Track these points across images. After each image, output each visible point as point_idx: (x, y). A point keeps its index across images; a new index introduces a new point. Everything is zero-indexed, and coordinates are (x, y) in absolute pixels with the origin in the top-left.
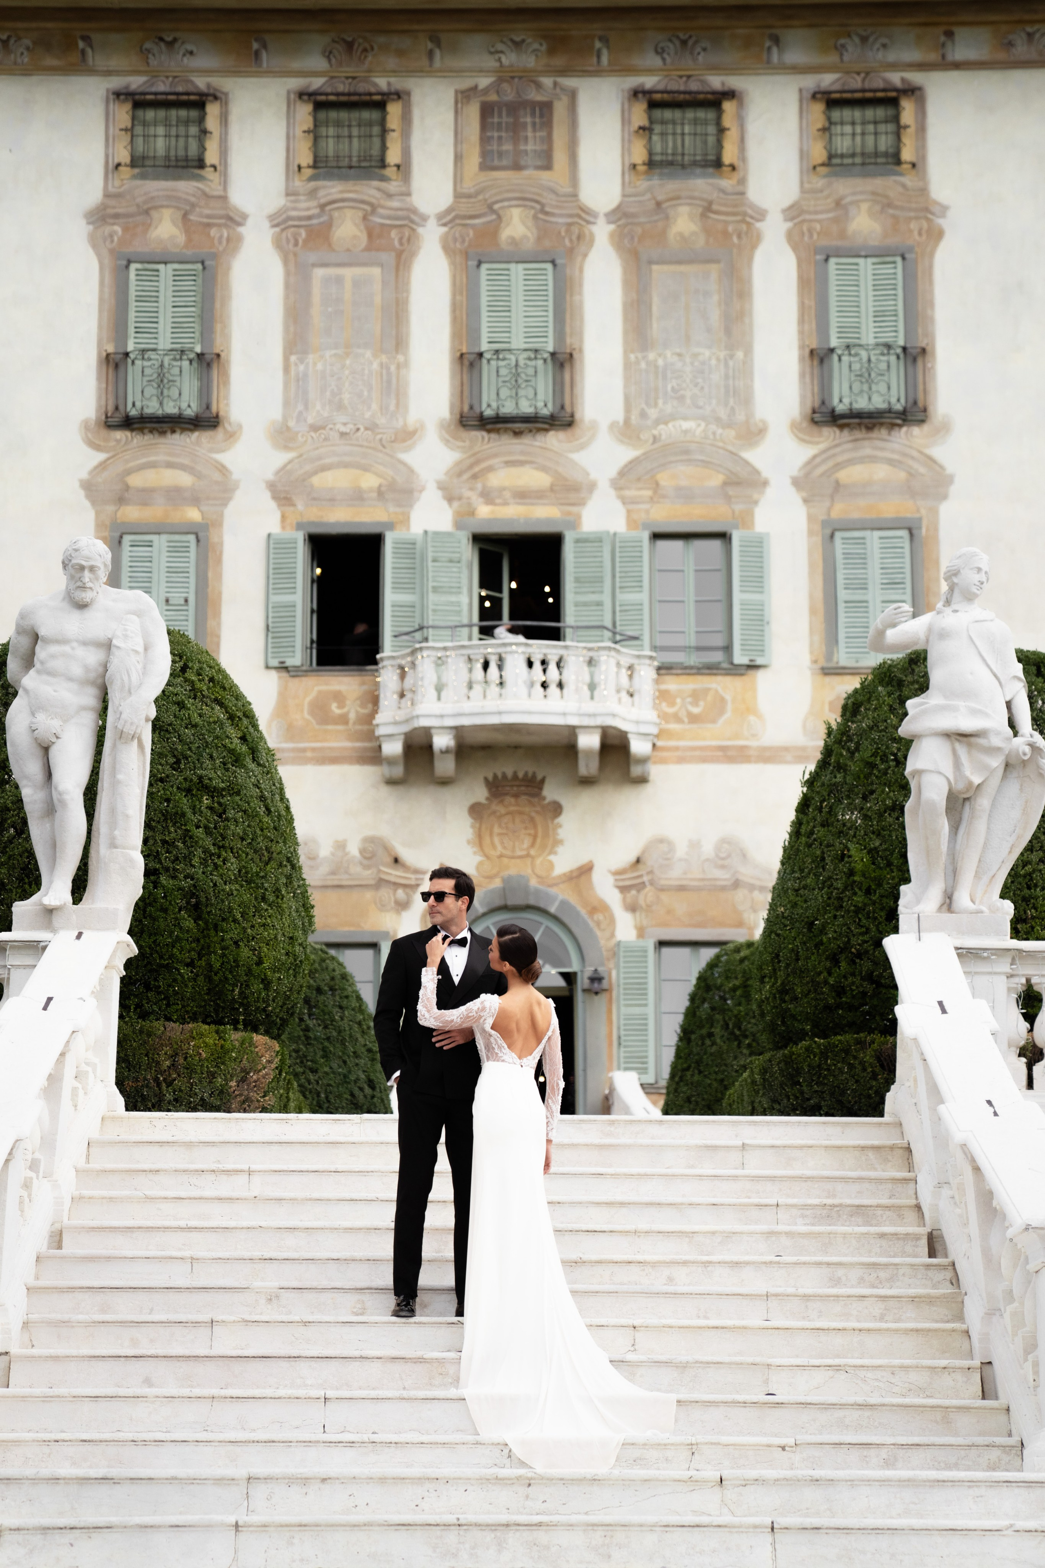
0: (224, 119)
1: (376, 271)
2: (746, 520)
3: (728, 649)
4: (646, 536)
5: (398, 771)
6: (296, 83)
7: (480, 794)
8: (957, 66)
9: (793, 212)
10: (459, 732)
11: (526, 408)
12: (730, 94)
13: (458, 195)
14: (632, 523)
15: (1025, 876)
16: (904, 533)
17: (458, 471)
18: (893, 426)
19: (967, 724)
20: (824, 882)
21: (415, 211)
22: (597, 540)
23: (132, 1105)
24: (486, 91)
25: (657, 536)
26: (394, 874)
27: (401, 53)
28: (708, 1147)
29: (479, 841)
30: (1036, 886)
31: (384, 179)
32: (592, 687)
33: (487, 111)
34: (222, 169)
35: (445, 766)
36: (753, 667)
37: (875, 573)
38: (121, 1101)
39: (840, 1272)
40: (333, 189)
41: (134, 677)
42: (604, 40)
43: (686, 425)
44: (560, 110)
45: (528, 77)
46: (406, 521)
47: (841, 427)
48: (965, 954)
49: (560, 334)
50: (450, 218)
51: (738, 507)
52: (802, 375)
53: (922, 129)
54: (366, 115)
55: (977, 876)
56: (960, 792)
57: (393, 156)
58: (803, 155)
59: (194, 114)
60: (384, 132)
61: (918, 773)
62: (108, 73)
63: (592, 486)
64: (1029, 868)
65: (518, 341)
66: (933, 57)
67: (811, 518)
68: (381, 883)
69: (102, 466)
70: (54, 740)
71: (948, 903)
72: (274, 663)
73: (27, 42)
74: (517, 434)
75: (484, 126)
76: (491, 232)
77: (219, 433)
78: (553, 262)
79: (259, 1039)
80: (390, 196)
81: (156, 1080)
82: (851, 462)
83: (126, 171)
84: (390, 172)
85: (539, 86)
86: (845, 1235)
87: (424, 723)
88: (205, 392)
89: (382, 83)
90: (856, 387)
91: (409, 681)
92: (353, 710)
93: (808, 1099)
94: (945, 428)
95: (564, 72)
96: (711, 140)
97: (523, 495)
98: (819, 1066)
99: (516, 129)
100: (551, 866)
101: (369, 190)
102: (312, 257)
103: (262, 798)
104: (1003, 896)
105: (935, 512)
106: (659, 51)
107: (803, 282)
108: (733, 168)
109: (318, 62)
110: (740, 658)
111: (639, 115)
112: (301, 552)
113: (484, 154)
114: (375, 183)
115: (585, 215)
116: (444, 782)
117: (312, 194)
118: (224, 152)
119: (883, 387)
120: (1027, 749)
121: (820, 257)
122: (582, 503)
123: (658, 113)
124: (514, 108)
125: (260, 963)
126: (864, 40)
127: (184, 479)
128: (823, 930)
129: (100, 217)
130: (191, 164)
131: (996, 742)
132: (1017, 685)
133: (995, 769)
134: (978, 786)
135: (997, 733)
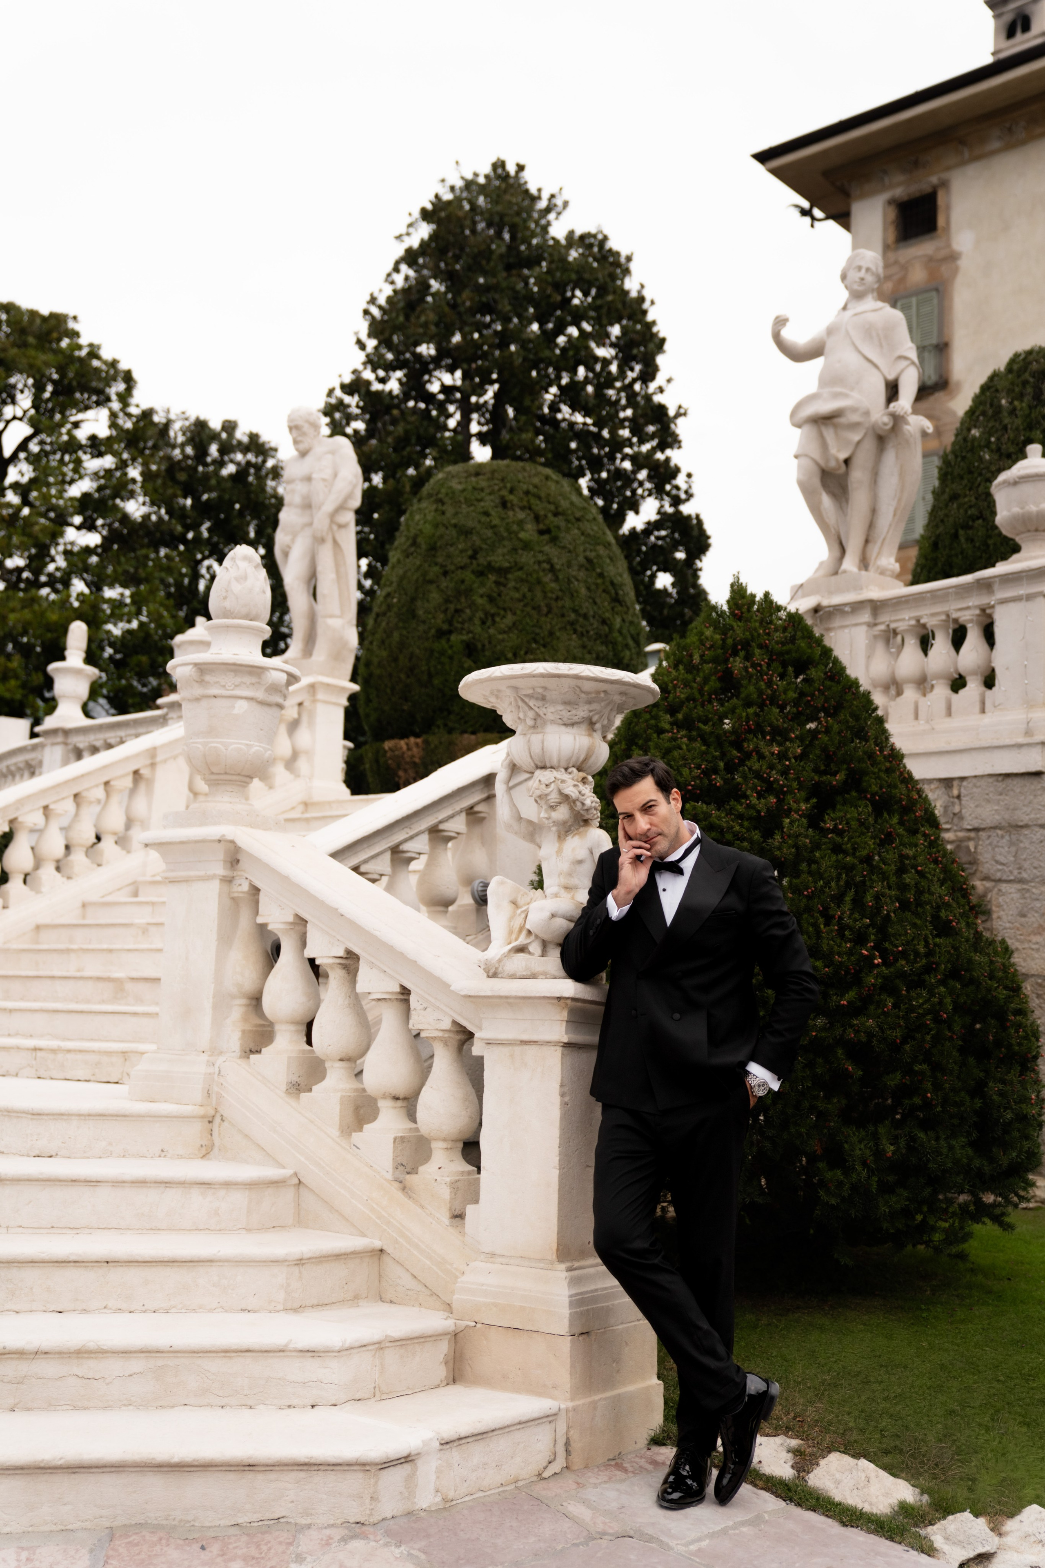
41: (322, 498)
56: (834, 470)
131: (854, 418)
132: (904, 363)
133: (859, 443)
134: (847, 462)
135: (854, 410)
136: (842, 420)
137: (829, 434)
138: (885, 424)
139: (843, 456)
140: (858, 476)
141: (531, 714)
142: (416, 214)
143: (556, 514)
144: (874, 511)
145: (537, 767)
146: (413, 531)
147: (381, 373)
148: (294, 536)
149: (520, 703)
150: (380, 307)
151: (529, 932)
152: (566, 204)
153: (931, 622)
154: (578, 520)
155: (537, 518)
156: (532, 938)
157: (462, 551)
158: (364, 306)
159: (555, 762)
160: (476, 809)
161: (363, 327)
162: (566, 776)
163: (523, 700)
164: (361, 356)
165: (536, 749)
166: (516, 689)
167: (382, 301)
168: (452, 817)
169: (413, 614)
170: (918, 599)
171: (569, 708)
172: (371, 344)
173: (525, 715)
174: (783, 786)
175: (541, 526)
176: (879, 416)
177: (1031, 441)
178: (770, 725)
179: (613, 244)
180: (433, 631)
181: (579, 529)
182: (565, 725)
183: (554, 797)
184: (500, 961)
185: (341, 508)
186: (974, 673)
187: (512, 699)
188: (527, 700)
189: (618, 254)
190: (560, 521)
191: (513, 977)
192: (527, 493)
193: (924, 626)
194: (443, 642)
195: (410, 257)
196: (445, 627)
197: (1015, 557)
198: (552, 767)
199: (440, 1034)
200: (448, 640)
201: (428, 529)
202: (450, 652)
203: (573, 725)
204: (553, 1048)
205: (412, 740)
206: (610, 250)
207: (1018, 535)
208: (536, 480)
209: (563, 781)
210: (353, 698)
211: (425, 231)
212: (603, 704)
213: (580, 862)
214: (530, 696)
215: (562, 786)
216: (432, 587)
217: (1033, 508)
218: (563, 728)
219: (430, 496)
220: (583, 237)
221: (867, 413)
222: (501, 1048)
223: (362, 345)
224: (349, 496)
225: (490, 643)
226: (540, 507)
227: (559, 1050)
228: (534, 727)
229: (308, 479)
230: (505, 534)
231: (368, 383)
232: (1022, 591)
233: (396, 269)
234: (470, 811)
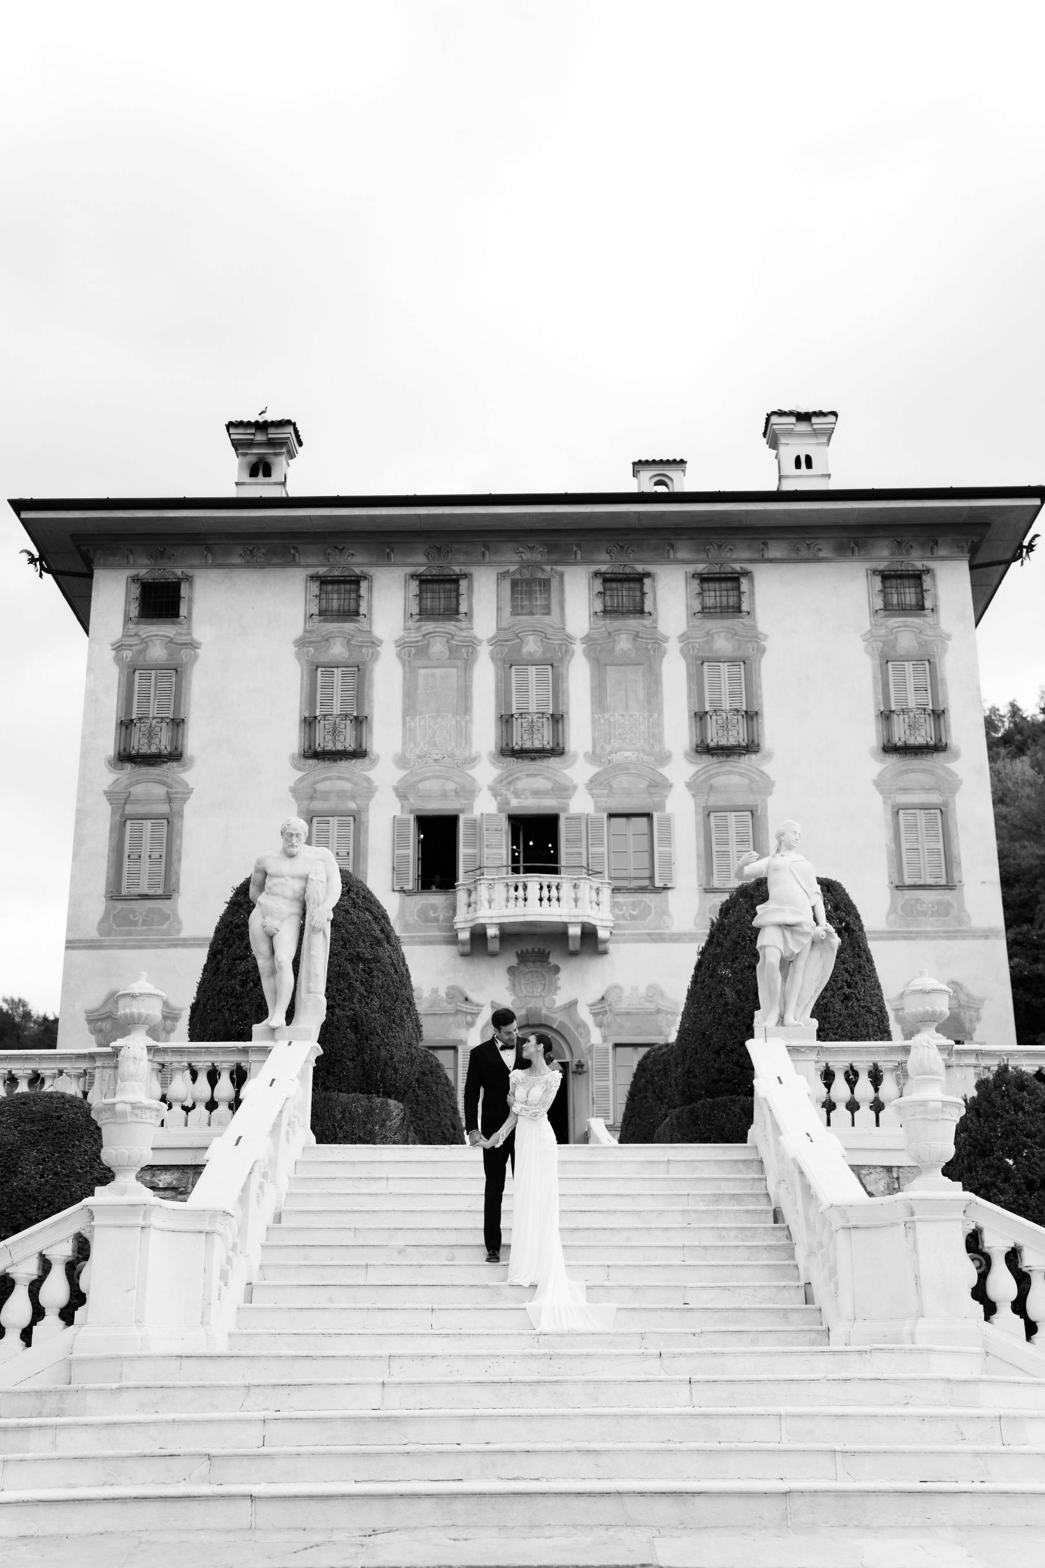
0: (370, 589)
1: (454, 670)
2: (661, 806)
3: (652, 878)
4: (605, 815)
5: (467, 948)
6: (409, 570)
7: (514, 961)
8: (770, 561)
9: (684, 638)
10: (501, 926)
11: (537, 745)
12: (648, 575)
13: (499, 629)
14: (597, 808)
15: (823, 1005)
16: (748, 813)
17: (500, 780)
18: (741, 754)
19: (790, 919)
20: (711, 1010)
21: (475, 638)
22: (578, 818)
23: (319, 1141)
24: (514, 573)
25: (611, 816)
26: (465, 1007)
27: (467, 553)
28: (647, 1162)
29: (513, 987)
30: (829, 1010)
31: (458, 620)
32: (576, 900)
33: (514, 584)
34: (368, 616)
35: (494, 946)
36: (666, 888)
37: (733, 836)
38: (314, 1138)
39: (724, 1233)
40: (430, 626)
41: (321, 897)
42: (578, 546)
43: (627, 754)
44: (554, 583)
45: (537, 566)
46: (471, 808)
47: (713, 755)
48: (793, 1050)
49: (556, 705)
50: (495, 642)
51: (657, 799)
52: (690, 726)
53: (752, 594)
54: (448, 586)
55: (798, 1005)
56: (787, 958)
57: (463, 608)
58: (688, 607)
59: (354, 587)
60: (458, 595)
61: (764, 947)
62: (307, 566)
63: (575, 788)
64: (825, 1000)
65: (533, 708)
66: (757, 556)
67: (696, 805)
68: (458, 1012)
69: (301, 779)
70: (276, 932)
71: (781, 1021)
72: (397, 888)
73: (263, 551)
74: (533, 759)
75: (513, 592)
76: (518, 649)
77: (366, 760)
78: (552, 665)
79: (392, 1102)
80: (461, 630)
81: (333, 1126)
82: (718, 774)
83: (316, 618)
84: (461, 617)
85: (543, 570)
86: (727, 1212)
87: (482, 921)
88: (359, 738)
89: (457, 569)
90: (720, 733)
91: (473, 899)
92: (442, 915)
93: (704, 1134)
94: (769, 756)
95: (557, 563)
96: (638, 599)
97: (536, 793)
98: (709, 1114)
99: (530, 594)
100: (554, 1001)
101: (449, 626)
102: (418, 663)
103: (393, 964)
104: (812, 1016)
105: (765, 801)
106: (609, 552)
107: (690, 677)
108: (650, 614)
109: (422, 559)
110: (658, 883)
111: (598, 586)
112: (412, 826)
113: (514, 607)
114: (453, 623)
115: (568, 640)
116: (493, 955)
117: (418, 629)
118: (370, 607)
119: (735, 733)
120: (824, 933)
121: (699, 662)
122: (569, 797)
123: (608, 585)
124: (529, 582)
125: (392, 1058)
126: (720, 546)
127: (347, 786)
128: (710, 1037)
129: (302, 643)
130: (352, 614)
131: (807, 929)
132: (818, 897)
133: (806, 945)
134: (797, 954)
135: (807, 924)
138: (823, 935)
139: (796, 951)
140: (800, 963)
153: (854, 1067)
176: (818, 930)
221: (814, 928)
229: (303, 878)
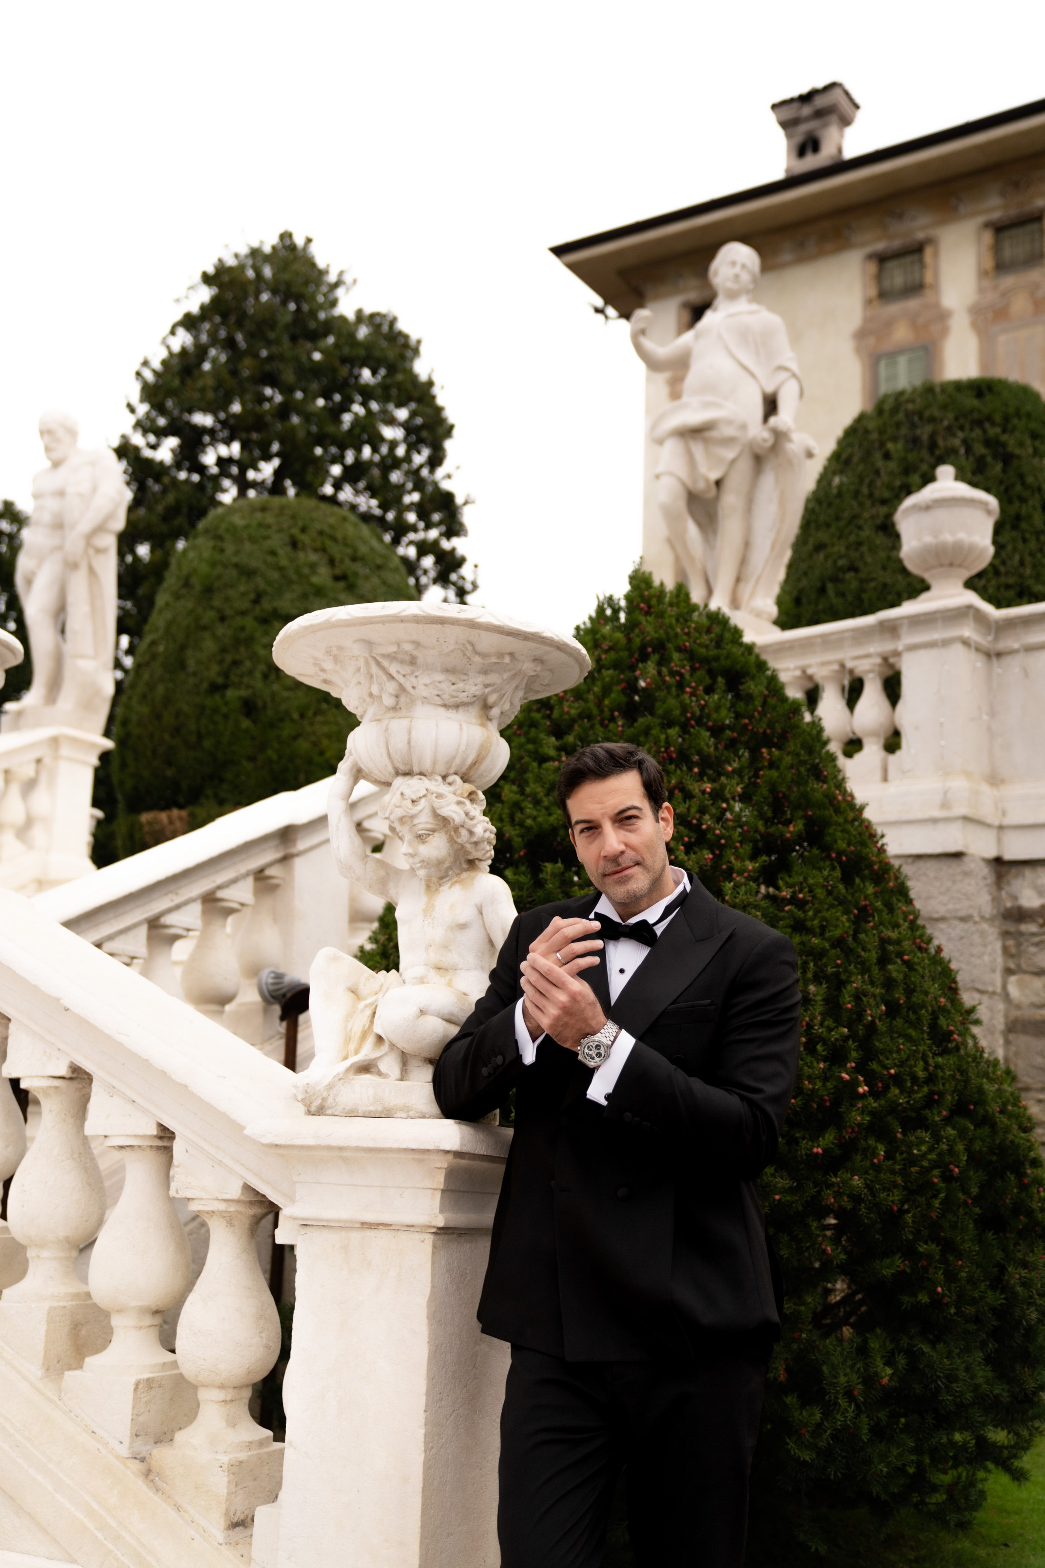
0: (936, 255)
1: (1040, 328)
34: (935, 287)
40: (1009, 281)
41: (77, 516)
54: (1030, 227)
56: (700, 492)
59: (915, 257)
62: (863, 245)
73: (814, 239)
83: (876, 303)
89: (1039, 204)
101: (1033, 278)
102: (997, 329)
109: (997, 201)
114: (1037, 274)
117: (996, 287)
118: (937, 275)
129: (861, 335)
130: (915, 288)
131: (728, 431)
132: (784, 375)
133: (733, 462)
134: (718, 483)
135: (729, 422)
136: (714, 434)
137: (698, 449)
138: (765, 440)
139: (714, 476)
140: (731, 500)
141: (391, 687)
142: (198, 277)
143: (354, 559)
144: (747, 545)
145: (398, 773)
146: (185, 570)
147: (152, 438)
148: (41, 560)
149: (374, 669)
150: (154, 371)
151: (380, 1039)
152: (355, 281)
153: (820, 673)
154: (379, 567)
155: (332, 562)
156: (385, 1048)
157: (243, 594)
158: (137, 366)
159: (427, 766)
160: (269, 872)
161: (134, 391)
162: (444, 789)
163: (378, 664)
164: (132, 419)
165: (399, 743)
166: (369, 644)
167: (157, 365)
168: (234, 881)
169: (182, 665)
170: (806, 645)
171: (453, 678)
172: (143, 409)
173: (381, 690)
174: (720, 837)
175: (338, 572)
176: (757, 432)
177: (941, 461)
178: (699, 753)
179: (402, 326)
180: (205, 686)
181: (379, 577)
182: (445, 706)
183: (425, 821)
184: (330, 1087)
185: (99, 529)
186: (874, 734)
187: (362, 663)
188: (385, 663)
189: (406, 337)
190: (358, 567)
191: (352, 1114)
192: (321, 533)
193: (810, 678)
194: (217, 697)
195: (189, 322)
196: (220, 680)
197: (925, 596)
198: (421, 774)
199: (222, 1207)
200: (223, 696)
201: (204, 568)
202: (224, 710)
203: (457, 706)
204: (417, 1236)
205: (175, 812)
206: (400, 333)
207: (927, 570)
208: (332, 520)
209: (439, 796)
210: (105, 757)
211: (205, 294)
212: (506, 676)
213: (463, 927)
214: (392, 657)
215: (437, 803)
216: (207, 635)
217: (948, 538)
218: (442, 711)
219: (207, 531)
220: (373, 316)
221: (744, 427)
222: (326, 1233)
223: (132, 410)
224: (110, 516)
225: (273, 700)
226: (335, 550)
227: (429, 1239)
228: (395, 708)
229: (61, 494)
230: (294, 577)
231: (137, 449)
232: (936, 635)
233: (173, 332)
234: (260, 875)
